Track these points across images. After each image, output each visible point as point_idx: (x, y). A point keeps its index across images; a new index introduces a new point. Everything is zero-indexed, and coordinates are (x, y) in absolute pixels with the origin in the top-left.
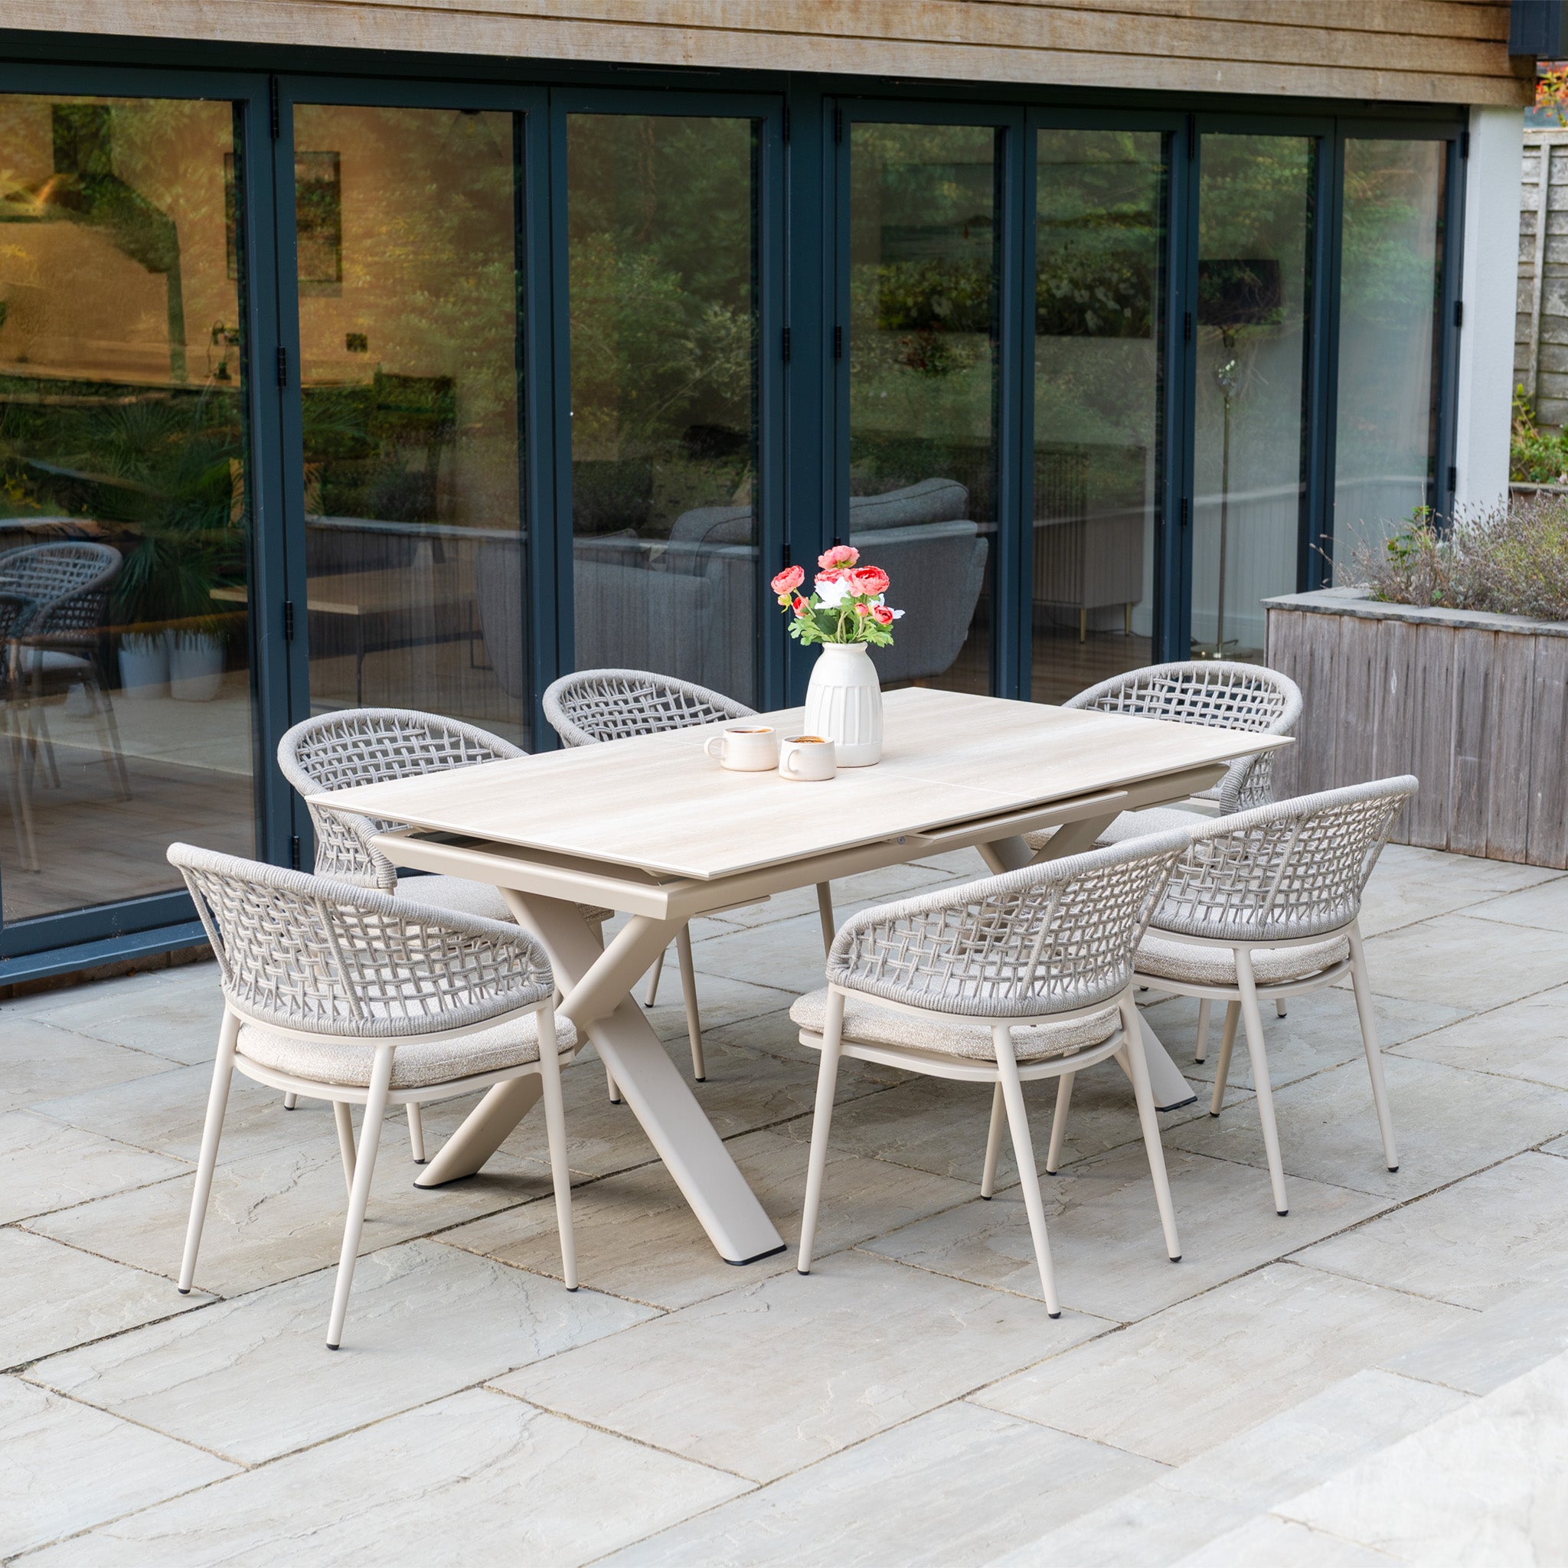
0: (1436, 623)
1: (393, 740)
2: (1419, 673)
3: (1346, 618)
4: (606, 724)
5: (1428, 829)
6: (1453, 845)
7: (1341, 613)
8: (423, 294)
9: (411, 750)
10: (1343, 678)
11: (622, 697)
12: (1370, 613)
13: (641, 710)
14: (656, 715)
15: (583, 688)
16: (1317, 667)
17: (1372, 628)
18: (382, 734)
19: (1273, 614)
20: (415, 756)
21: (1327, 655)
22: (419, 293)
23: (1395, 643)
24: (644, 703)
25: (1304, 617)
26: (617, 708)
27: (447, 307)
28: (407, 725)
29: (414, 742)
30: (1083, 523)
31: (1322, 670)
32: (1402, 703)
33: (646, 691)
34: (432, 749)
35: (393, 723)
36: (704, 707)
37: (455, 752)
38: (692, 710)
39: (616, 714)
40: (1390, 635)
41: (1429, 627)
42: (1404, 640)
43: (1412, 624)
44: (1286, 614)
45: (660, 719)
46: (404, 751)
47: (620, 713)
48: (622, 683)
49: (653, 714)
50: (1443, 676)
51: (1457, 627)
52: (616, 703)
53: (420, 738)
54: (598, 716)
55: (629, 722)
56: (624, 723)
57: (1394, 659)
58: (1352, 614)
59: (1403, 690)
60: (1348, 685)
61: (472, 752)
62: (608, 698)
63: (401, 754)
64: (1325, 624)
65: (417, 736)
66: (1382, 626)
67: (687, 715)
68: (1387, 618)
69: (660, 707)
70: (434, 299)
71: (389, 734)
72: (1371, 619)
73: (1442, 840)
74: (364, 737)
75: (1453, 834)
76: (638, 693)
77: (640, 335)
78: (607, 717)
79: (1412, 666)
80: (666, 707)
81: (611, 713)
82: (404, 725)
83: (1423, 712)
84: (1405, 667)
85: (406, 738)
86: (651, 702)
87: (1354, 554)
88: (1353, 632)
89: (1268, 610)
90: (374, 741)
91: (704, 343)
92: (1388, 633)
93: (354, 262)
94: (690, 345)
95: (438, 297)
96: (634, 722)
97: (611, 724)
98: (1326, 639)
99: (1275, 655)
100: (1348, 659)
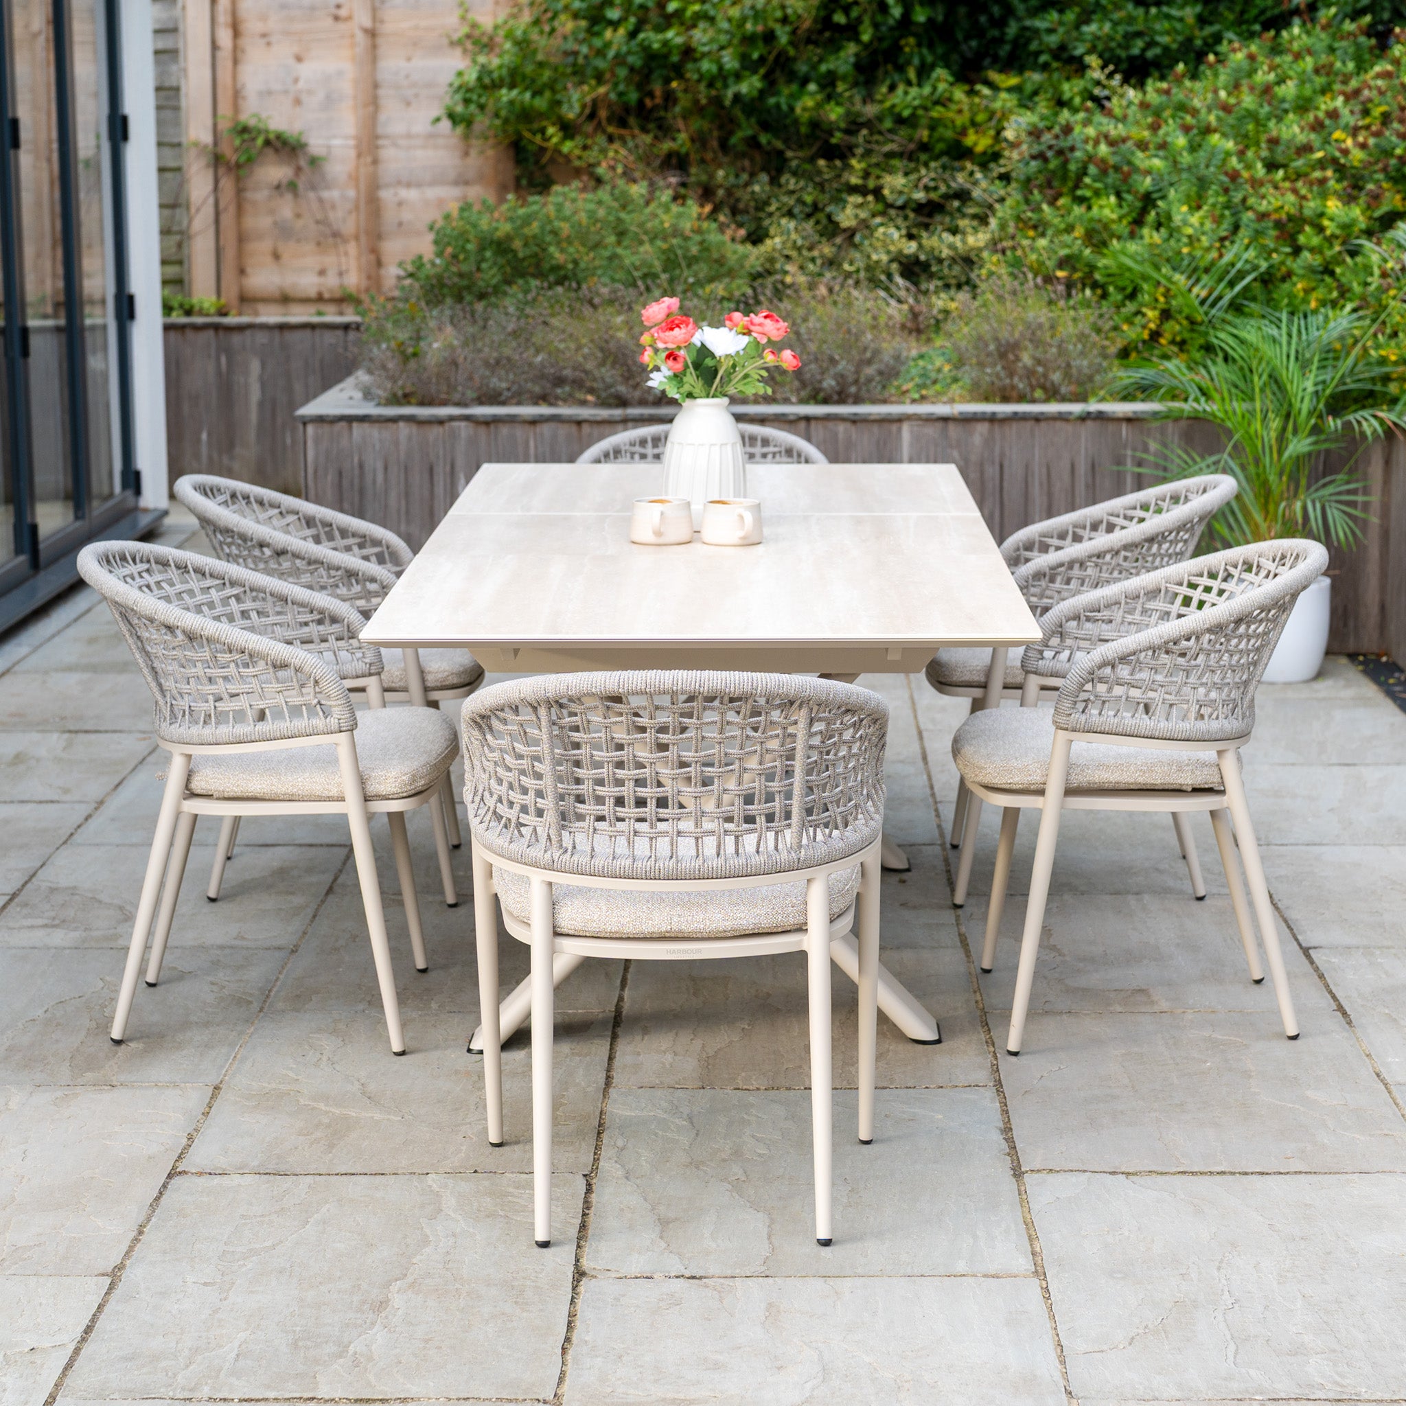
0: (512, 420)
3: (401, 425)
7: (396, 420)
10: (401, 487)
12: (430, 416)
16: (369, 480)
17: (434, 432)
19: (309, 432)
21: (380, 466)
23: (462, 444)
25: (350, 428)
31: (374, 482)
41: (501, 425)
42: (471, 441)
43: (482, 423)
44: (326, 428)
51: (534, 422)
57: (459, 462)
58: (409, 419)
66: (445, 429)
68: (452, 418)
72: (432, 423)
88: (410, 438)
89: (305, 427)
92: (454, 435)
98: (377, 447)
99: (316, 471)
100: (406, 468)
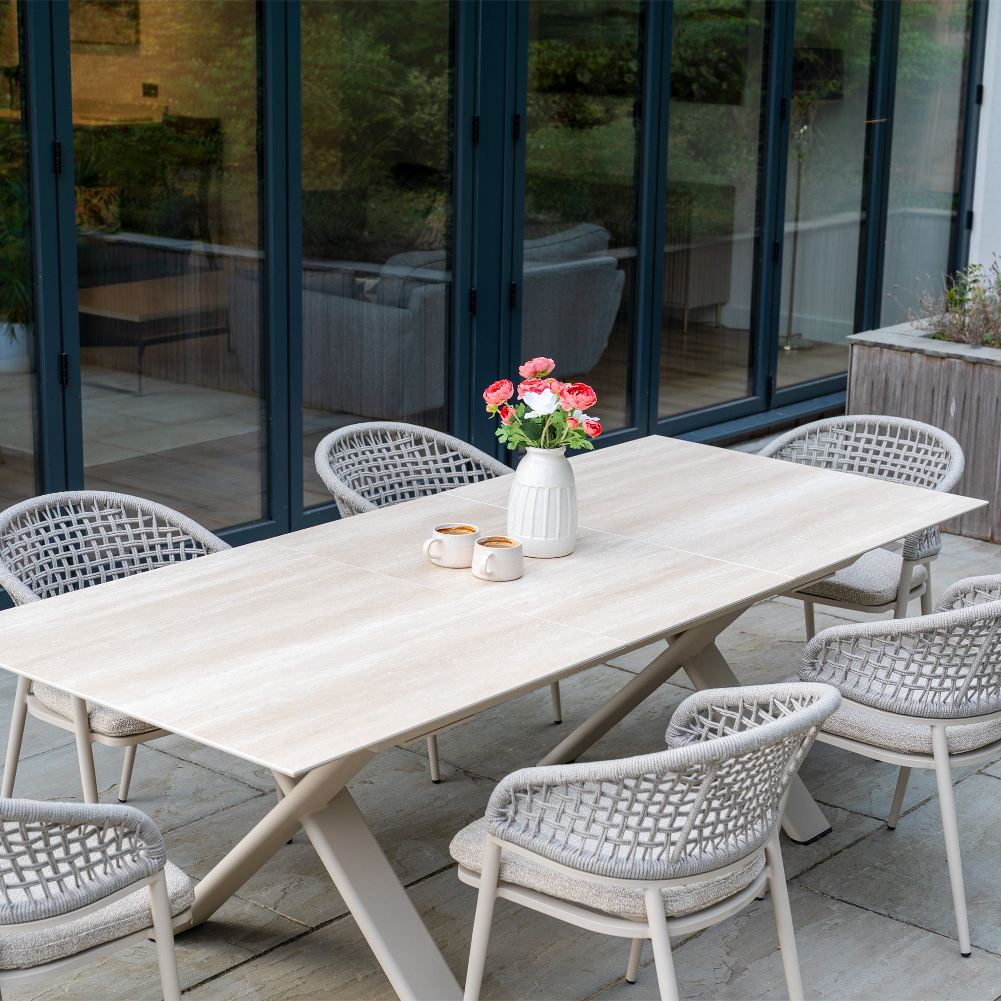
1: (92, 520)
2: (974, 402)
3: (915, 355)
4: (370, 469)
5: (976, 524)
6: (996, 538)
7: (912, 351)
8: (197, 61)
9: (108, 528)
10: (912, 400)
11: (385, 445)
12: (936, 352)
13: (401, 456)
14: (413, 460)
15: (352, 439)
16: (891, 392)
17: (937, 364)
18: (83, 514)
19: (856, 349)
20: (111, 534)
21: (899, 383)
22: (194, 60)
23: (956, 376)
24: (404, 450)
25: (881, 352)
26: (381, 455)
27: (214, 71)
28: (106, 505)
29: (111, 521)
30: (688, 251)
31: (894, 394)
32: (959, 424)
33: (406, 440)
34: (128, 527)
35: (93, 504)
36: (454, 453)
37: (148, 529)
38: (444, 456)
39: (380, 460)
40: (951, 370)
41: (984, 366)
42: (963, 375)
43: (970, 363)
44: (866, 350)
45: (416, 464)
46: (102, 529)
47: (383, 459)
48: (385, 434)
49: (412, 459)
50: (994, 405)
52: (380, 451)
53: (117, 517)
54: (364, 463)
55: (391, 467)
56: (386, 467)
57: (953, 388)
58: (921, 352)
59: (960, 415)
60: (915, 407)
61: (163, 529)
62: (374, 447)
63: (99, 532)
64: (898, 359)
65: (114, 515)
66: (945, 363)
67: (439, 460)
68: (949, 356)
69: (417, 454)
70: (204, 64)
71: (89, 514)
72: (936, 357)
73: (987, 532)
74: (66, 518)
75: (996, 529)
76: (399, 441)
77: (359, 92)
78: (372, 463)
79: (968, 396)
80: (422, 453)
81: (375, 460)
82: (102, 506)
83: (976, 432)
84: (963, 396)
85: (104, 518)
86: (409, 449)
87: (921, 302)
88: (921, 366)
89: (852, 345)
90: (74, 521)
91: (407, 99)
92: (950, 368)
93: (148, 34)
94: (397, 101)
95: (207, 62)
96: (395, 466)
97: (374, 469)
98: (898, 370)
99: (857, 380)
100: (916, 387)
